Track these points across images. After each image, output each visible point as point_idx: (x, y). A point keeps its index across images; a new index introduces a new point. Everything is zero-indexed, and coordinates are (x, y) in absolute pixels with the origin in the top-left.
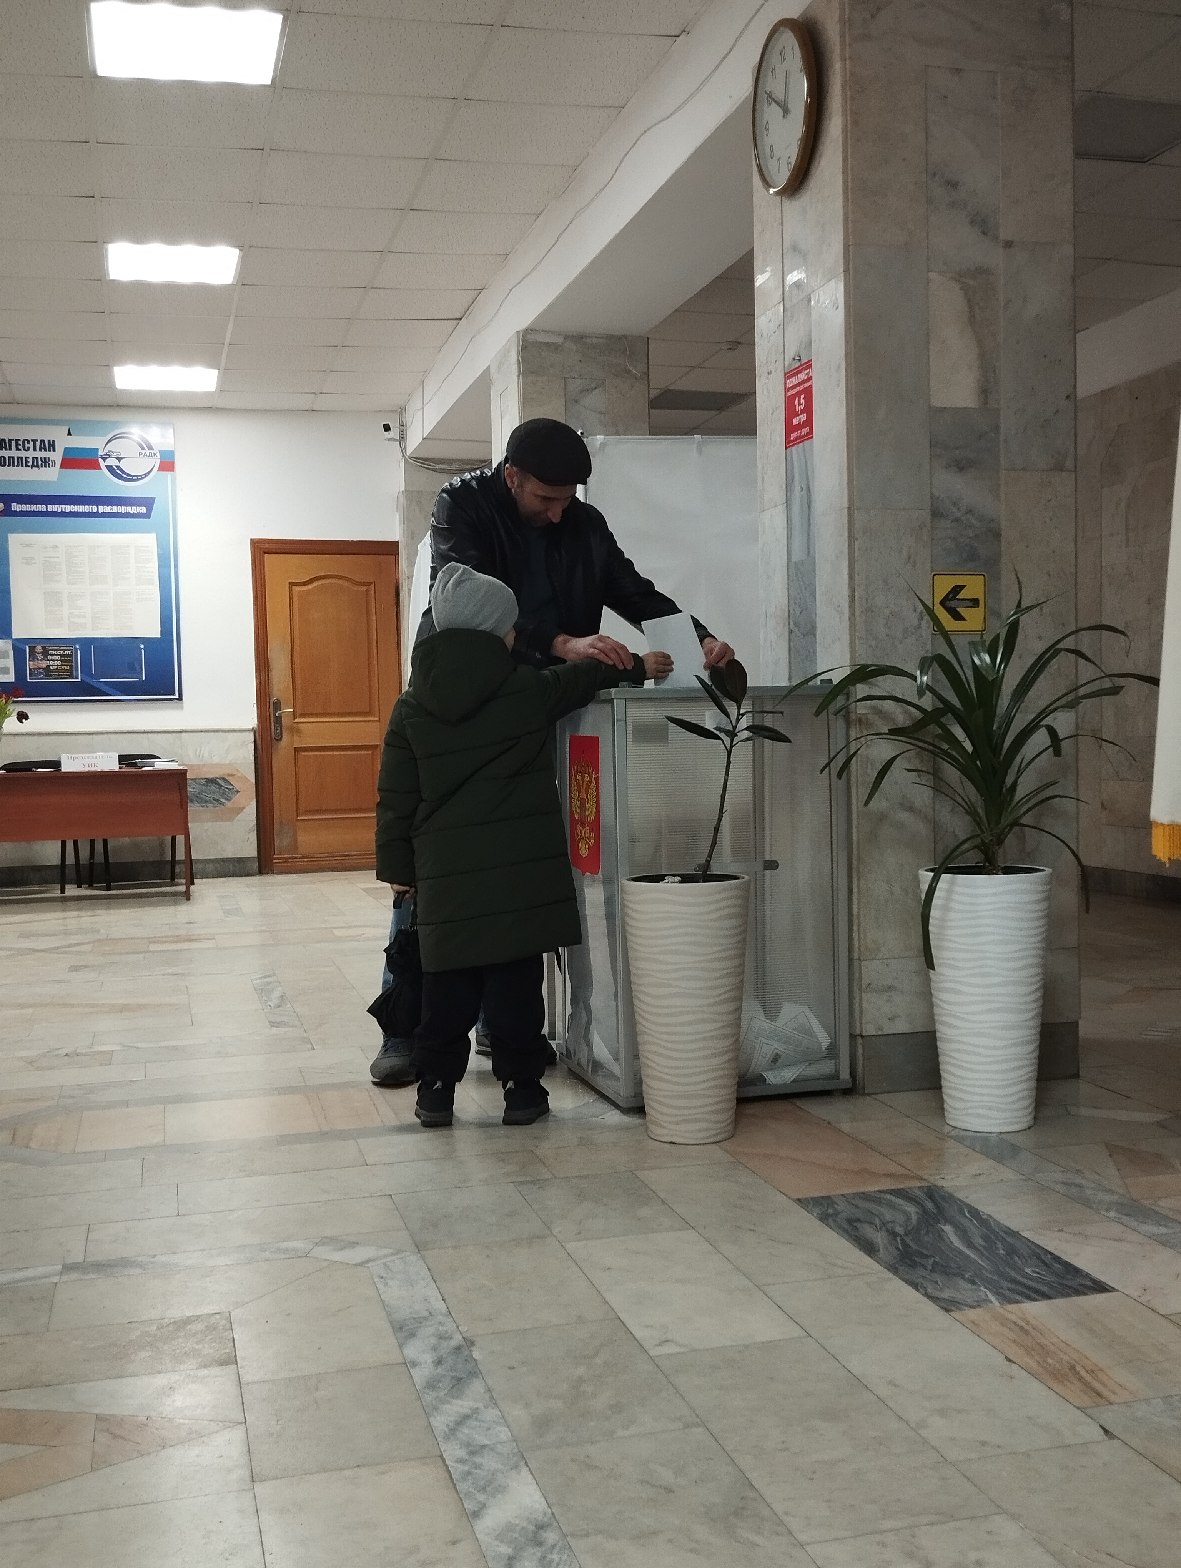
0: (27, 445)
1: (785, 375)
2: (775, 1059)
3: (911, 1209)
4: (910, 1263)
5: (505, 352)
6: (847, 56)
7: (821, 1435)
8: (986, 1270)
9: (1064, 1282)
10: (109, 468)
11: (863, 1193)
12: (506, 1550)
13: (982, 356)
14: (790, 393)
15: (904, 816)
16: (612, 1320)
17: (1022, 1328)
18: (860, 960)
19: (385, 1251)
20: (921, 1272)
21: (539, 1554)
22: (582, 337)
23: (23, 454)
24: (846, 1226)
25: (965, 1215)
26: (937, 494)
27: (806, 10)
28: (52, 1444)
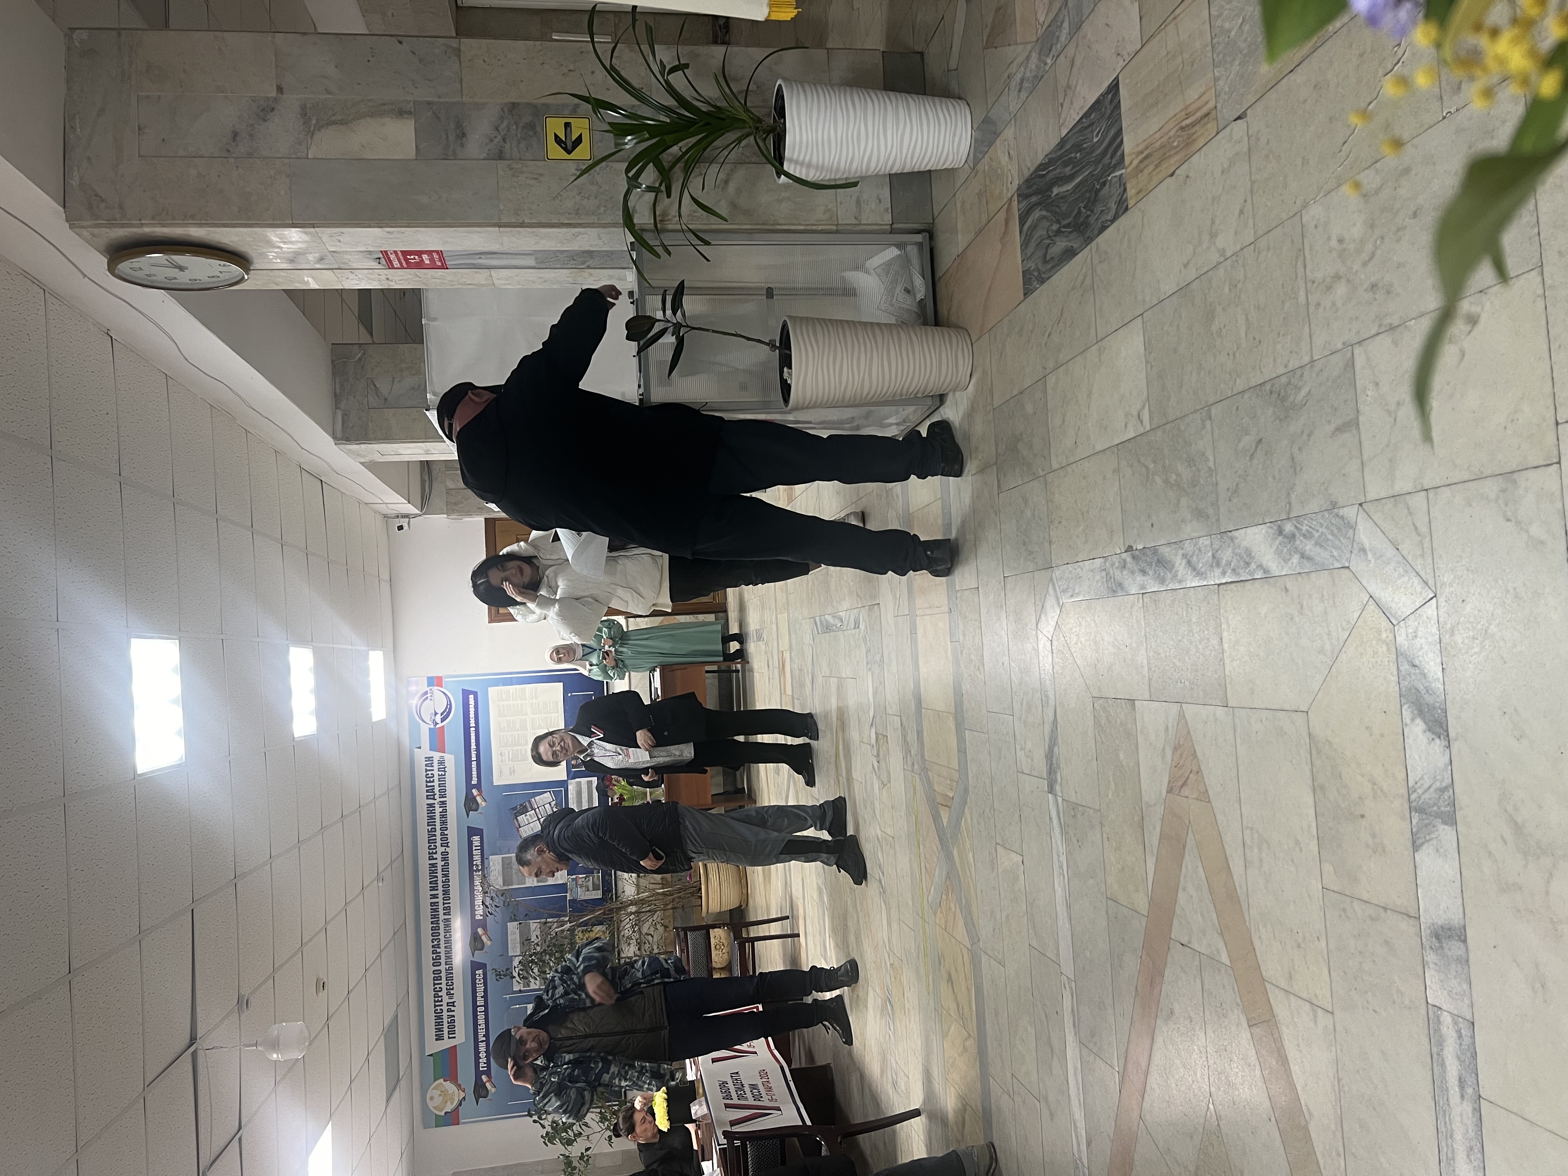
0: (430, 775)
1: (390, 268)
2: (907, 291)
3: (1037, 214)
4: (1084, 226)
5: (350, 453)
6: (139, 222)
7: (1224, 326)
8: (1095, 170)
9: (1107, 115)
10: (443, 720)
11: (1021, 246)
12: (1296, 559)
13: (372, 115)
14: (405, 265)
15: (732, 187)
16: (1118, 450)
17: (1146, 158)
18: (837, 225)
19: (1051, 591)
20: (1092, 220)
21: (1301, 538)
22: (335, 395)
23: (436, 778)
24: (1050, 266)
25: (1044, 175)
26: (485, 155)
27: (99, 252)
28: (1187, 822)
